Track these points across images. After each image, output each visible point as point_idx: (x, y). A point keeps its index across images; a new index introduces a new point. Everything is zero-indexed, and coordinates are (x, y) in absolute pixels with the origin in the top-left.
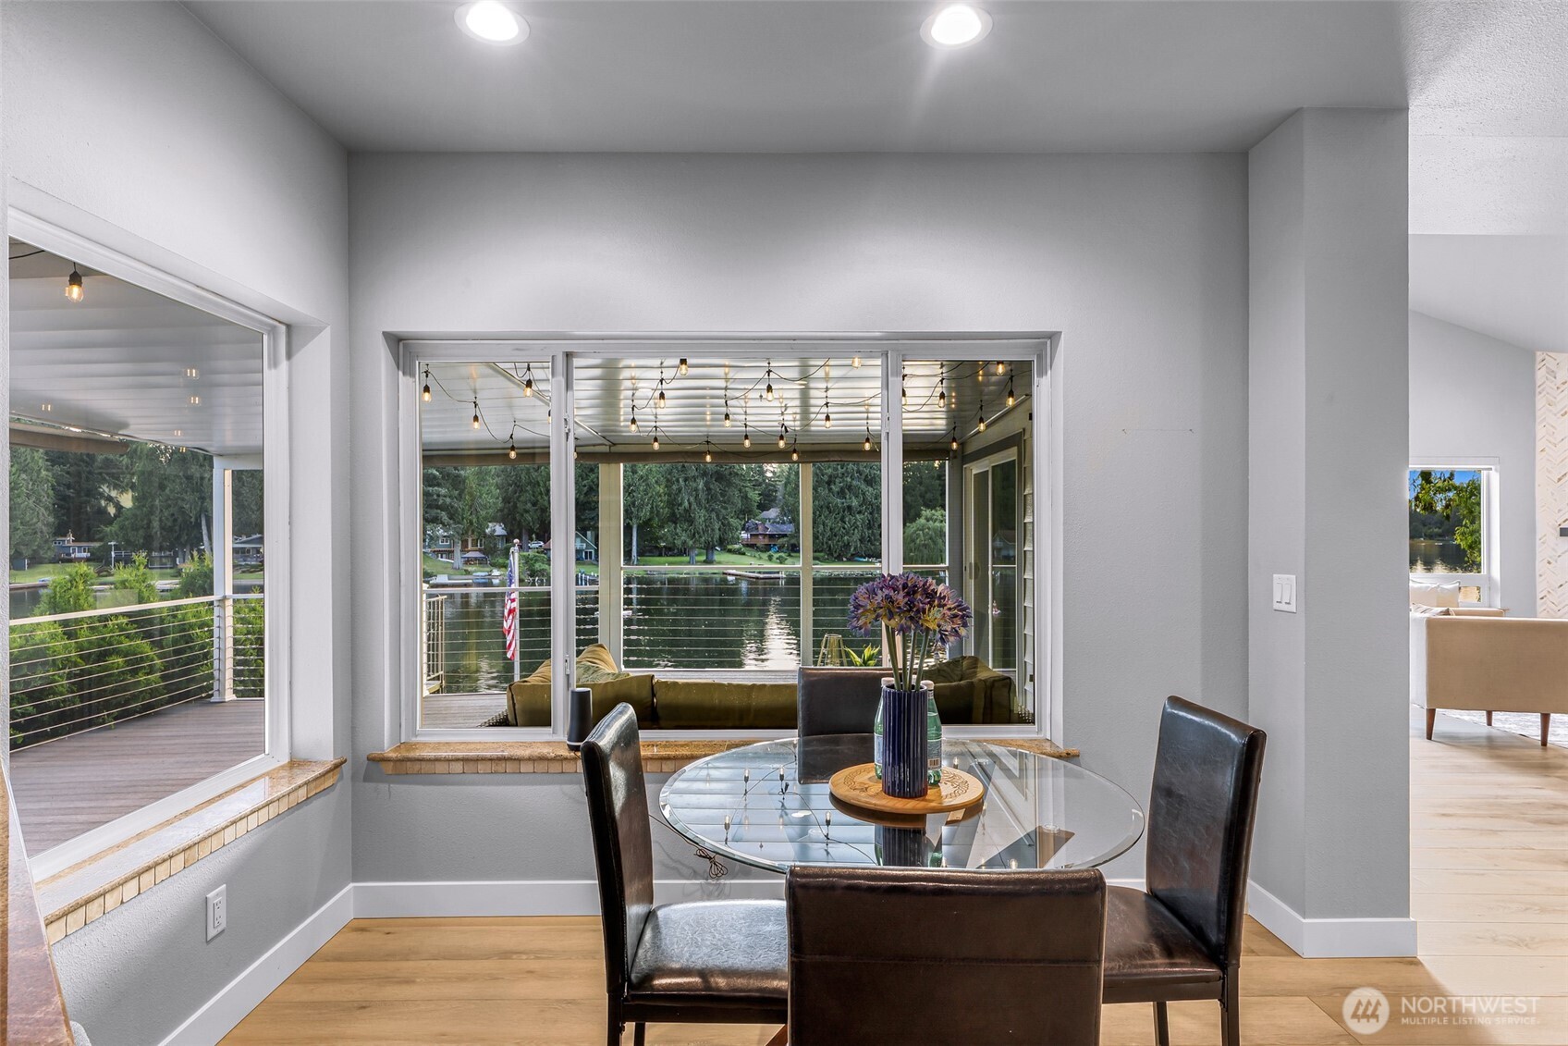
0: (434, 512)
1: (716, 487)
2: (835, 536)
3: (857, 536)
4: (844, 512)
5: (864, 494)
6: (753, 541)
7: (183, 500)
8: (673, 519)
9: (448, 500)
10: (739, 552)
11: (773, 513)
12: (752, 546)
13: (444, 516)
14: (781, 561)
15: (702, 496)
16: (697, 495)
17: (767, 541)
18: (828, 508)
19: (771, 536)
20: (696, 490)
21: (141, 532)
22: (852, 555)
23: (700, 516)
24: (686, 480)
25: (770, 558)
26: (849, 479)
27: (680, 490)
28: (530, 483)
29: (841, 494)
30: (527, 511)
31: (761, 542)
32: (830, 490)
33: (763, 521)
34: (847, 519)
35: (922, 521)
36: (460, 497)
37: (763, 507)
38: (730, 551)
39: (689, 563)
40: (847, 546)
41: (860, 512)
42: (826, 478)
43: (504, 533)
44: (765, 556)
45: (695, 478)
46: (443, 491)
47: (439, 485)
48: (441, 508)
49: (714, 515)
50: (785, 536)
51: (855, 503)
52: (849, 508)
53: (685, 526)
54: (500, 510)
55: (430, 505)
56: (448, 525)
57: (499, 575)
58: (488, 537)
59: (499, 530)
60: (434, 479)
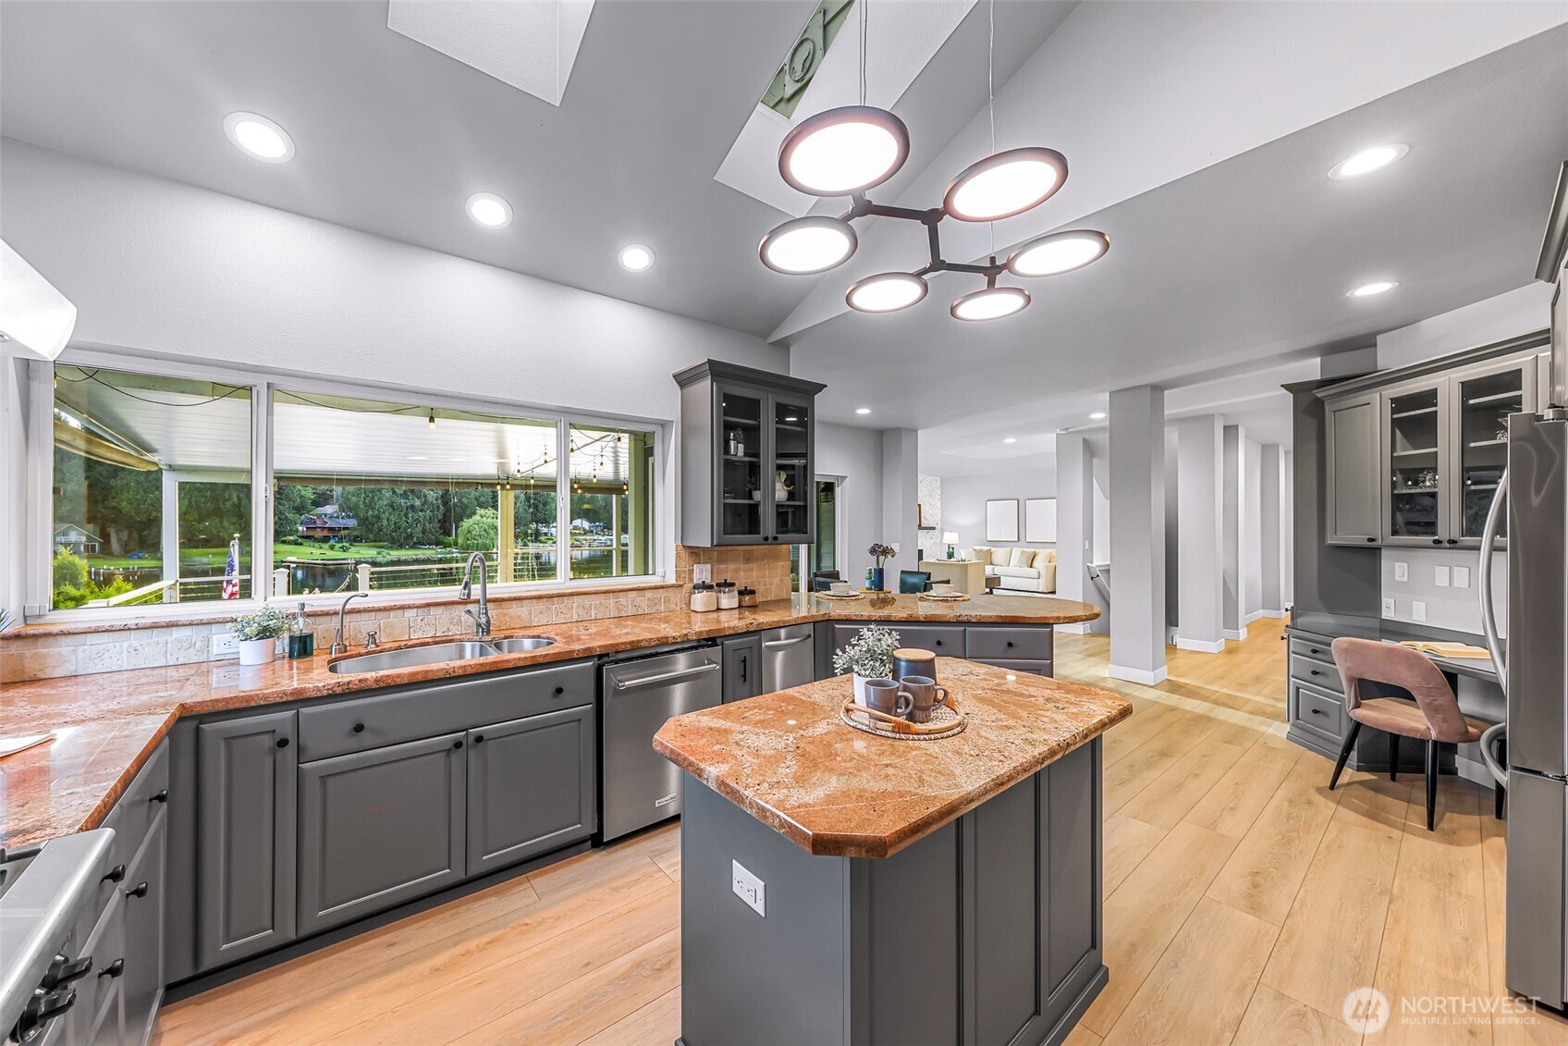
2: (399, 528)
3: (419, 528)
4: (407, 509)
5: (425, 496)
6: (310, 533)
10: (296, 543)
11: (329, 509)
12: (308, 537)
14: (344, 549)
17: (325, 533)
18: (392, 506)
19: (331, 529)
22: (415, 543)
25: (332, 548)
29: (405, 495)
31: (319, 534)
32: (394, 492)
33: (319, 516)
34: (410, 516)
35: (477, 518)
37: (318, 504)
38: (284, 542)
40: (411, 536)
41: (422, 511)
44: (326, 546)
50: (347, 528)
51: (417, 503)
52: (412, 507)
53: (234, 520)
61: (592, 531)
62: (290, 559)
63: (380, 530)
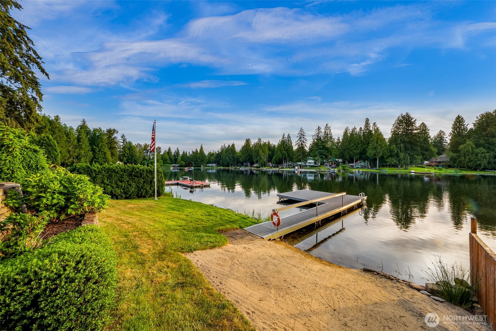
0: (321, 156)
1: (409, 146)
2: (472, 161)
3: (485, 162)
6: (431, 164)
8: (391, 156)
9: (325, 153)
10: (422, 167)
11: (444, 156)
12: (428, 165)
13: (324, 157)
14: (440, 170)
15: (403, 149)
16: (400, 149)
17: (437, 164)
19: (439, 162)
20: (400, 147)
21: (275, 161)
22: (483, 169)
23: (402, 155)
24: (396, 144)
25: (436, 169)
27: (394, 148)
28: (347, 149)
30: (346, 155)
31: (434, 164)
34: (479, 155)
36: (328, 152)
37: (439, 154)
38: (419, 167)
39: (398, 169)
40: (479, 165)
43: (342, 161)
44: (433, 168)
46: (323, 151)
47: (323, 150)
48: (323, 155)
49: (407, 155)
50: (445, 162)
53: (396, 158)
54: (340, 156)
55: (321, 154)
56: (325, 159)
57: (336, 170)
58: (337, 162)
59: (340, 160)
60: (321, 148)
62: (412, 171)
63: (460, 162)
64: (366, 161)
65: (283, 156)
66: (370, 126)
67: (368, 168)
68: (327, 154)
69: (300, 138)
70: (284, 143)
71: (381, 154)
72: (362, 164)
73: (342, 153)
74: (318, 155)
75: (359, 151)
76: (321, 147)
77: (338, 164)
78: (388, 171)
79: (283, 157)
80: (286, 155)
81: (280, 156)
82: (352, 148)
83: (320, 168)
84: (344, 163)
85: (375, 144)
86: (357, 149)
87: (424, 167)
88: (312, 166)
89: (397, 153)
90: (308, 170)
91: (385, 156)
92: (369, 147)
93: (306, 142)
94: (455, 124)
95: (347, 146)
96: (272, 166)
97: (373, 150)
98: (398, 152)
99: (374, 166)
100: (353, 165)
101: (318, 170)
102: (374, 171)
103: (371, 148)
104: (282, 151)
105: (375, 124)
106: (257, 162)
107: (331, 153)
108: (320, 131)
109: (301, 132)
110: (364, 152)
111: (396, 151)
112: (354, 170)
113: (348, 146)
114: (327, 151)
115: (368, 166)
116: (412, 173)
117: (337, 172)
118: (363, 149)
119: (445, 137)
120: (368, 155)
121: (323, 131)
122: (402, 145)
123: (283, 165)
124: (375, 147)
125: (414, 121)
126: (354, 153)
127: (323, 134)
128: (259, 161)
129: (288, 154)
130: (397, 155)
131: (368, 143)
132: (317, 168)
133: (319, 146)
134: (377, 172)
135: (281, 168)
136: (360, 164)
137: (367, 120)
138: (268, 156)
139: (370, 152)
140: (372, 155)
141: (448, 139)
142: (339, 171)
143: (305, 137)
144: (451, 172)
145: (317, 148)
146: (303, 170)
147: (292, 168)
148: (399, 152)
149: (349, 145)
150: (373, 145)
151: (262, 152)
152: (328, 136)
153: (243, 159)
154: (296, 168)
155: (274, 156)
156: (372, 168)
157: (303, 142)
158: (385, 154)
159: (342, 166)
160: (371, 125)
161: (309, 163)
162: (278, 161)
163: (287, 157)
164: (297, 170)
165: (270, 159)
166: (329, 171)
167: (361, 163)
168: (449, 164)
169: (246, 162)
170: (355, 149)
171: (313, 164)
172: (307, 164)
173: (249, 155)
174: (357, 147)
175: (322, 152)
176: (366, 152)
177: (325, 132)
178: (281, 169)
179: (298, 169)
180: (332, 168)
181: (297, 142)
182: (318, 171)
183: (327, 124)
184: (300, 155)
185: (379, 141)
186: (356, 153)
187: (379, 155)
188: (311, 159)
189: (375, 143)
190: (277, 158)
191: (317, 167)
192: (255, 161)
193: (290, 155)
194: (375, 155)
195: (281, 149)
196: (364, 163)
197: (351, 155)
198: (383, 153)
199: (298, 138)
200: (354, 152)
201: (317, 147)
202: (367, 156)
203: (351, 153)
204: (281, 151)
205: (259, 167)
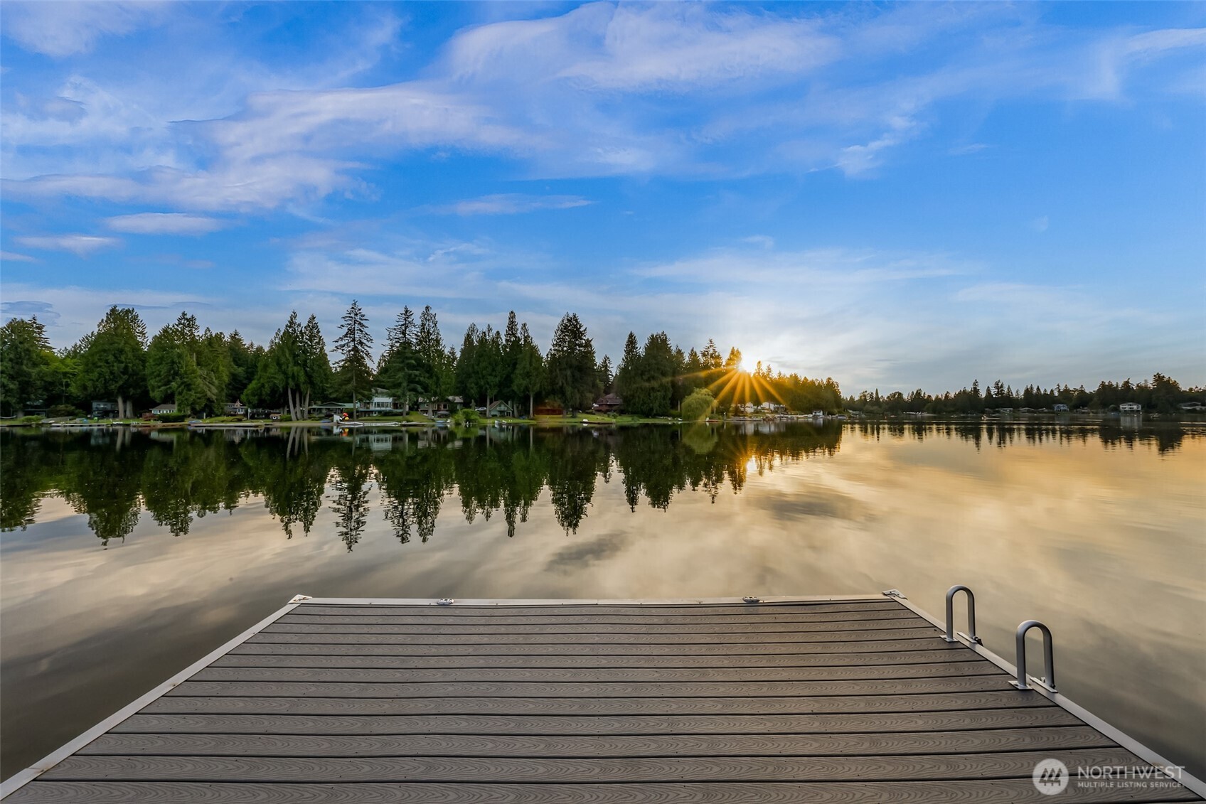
0: (412, 386)
1: (577, 374)
2: (645, 403)
3: (657, 404)
4: (650, 390)
5: (661, 380)
6: (600, 408)
7: (275, 378)
8: (553, 392)
9: (422, 379)
10: (592, 413)
11: (611, 395)
12: (599, 411)
13: (419, 388)
14: (615, 417)
15: (570, 379)
16: (567, 379)
17: (607, 408)
18: (641, 388)
19: (610, 405)
20: (566, 376)
21: (256, 397)
22: (655, 414)
23: (569, 390)
24: (560, 370)
25: (609, 416)
26: (653, 373)
27: (557, 376)
28: (474, 372)
29: (649, 380)
30: (472, 388)
31: (604, 408)
32: (642, 378)
33: (606, 399)
34: (652, 394)
35: (695, 394)
36: (431, 377)
37: (607, 393)
38: (587, 413)
39: (563, 417)
40: (652, 409)
41: (658, 391)
42: (640, 372)
43: (462, 401)
44: (606, 415)
45: (565, 369)
46: (417, 373)
47: (417, 370)
48: (419, 383)
49: (576, 391)
50: (617, 405)
53: (560, 396)
54: (457, 388)
55: (411, 381)
56: (421, 393)
57: (450, 422)
58: (452, 403)
59: (458, 399)
60: (414, 366)
61: (777, 412)
62: (584, 420)
63: (635, 404)
64: (509, 402)
65: (290, 381)
66: (517, 330)
67: (514, 416)
68: (427, 381)
69: (351, 331)
70: (294, 342)
71: (537, 388)
72: (503, 408)
73: (462, 382)
74: (405, 384)
75: (497, 379)
76: (413, 362)
77: (452, 411)
78: (548, 421)
79: (287, 384)
80: (302, 378)
81: (279, 380)
82: (484, 372)
83: (408, 417)
84: (466, 404)
85: (528, 366)
86: (494, 373)
87: (594, 414)
88: (386, 414)
89: (562, 387)
90: (374, 425)
91: (544, 393)
92: (517, 372)
93: (369, 344)
94: (627, 346)
95: (473, 367)
96: (246, 415)
97: (523, 379)
98: (563, 384)
99: (524, 412)
100: (485, 411)
101: (404, 423)
102: (523, 422)
103: (520, 375)
104: (284, 367)
105: (524, 325)
106: (168, 399)
107: (438, 379)
108: (410, 320)
109: (352, 315)
110: (508, 380)
111: (560, 383)
112: (489, 422)
113: (476, 367)
114: (427, 375)
115: (513, 412)
116: (585, 425)
117: (454, 426)
118: (504, 376)
119: (611, 366)
120: (515, 388)
121: (418, 322)
122: (569, 372)
123: (289, 412)
124: (528, 373)
125: (585, 330)
126: (488, 383)
127: (418, 330)
128: (177, 397)
129: (309, 376)
130: (562, 392)
131: (515, 364)
132: (400, 418)
133: (407, 358)
134: (532, 425)
135: (281, 420)
136: (498, 409)
137: (512, 316)
138: (226, 379)
139: (519, 383)
140: (522, 389)
141: (614, 370)
142: (458, 424)
143: (365, 330)
144: (626, 420)
145: (401, 365)
146: (359, 424)
147: (320, 419)
148: (565, 385)
149: (478, 365)
150: (524, 368)
151: (198, 364)
152: (429, 339)
153: (89, 384)
154: (337, 418)
155: (254, 382)
156: (520, 416)
157: (361, 343)
158: (544, 389)
159: (464, 413)
160: (519, 327)
161: (379, 404)
162: (267, 398)
163: (303, 387)
164: (339, 424)
165: (235, 389)
166: (433, 426)
167: (500, 406)
168: (622, 408)
169: (109, 396)
170: (491, 375)
171: (389, 409)
172: (372, 408)
173: (125, 371)
174: (493, 370)
175: (416, 376)
176: (511, 381)
177: (423, 325)
178: (278, 424)
179: (343, 420)
180: (439, 417)
181: (340, 343)
182: (404, 426)
183: (427, 308)
184: (349, 381)
185: (534, 360)
186: (492, 384)
187: (535, 389)
188: (383, 394)
189: (528, 363)
190: (263, 386)
191: (401, 414)
192: (156, 394)
193: (317, 380)
194: (527, 388)
195: (283, 360)
196: (505, 406)
197: (481, 387)
198: (541, 386)
199: (345, 330)
200: (489, 380)
201: (403, 362)
202: (513, 390)
203: (482, 383)
204: (279, 364)
205: (181, 419)
